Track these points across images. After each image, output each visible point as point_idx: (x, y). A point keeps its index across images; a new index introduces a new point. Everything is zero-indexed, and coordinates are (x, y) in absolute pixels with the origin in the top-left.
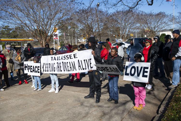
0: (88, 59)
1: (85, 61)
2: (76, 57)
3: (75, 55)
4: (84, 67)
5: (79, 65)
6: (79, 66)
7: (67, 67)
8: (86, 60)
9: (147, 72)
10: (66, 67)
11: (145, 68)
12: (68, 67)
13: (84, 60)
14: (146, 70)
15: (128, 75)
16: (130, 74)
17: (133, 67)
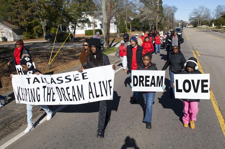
0: (106, 81)
1: (102, 84)
2: (85, 77)
3: (85, 75)
4: (99, 93)
5: (90, 91)
6: (90, 93)
7: (66, 95)
8: (103, 82)
10: (64, 95)
11: (203, 81)
12: (69, 94)
13: (100, 83)
14: (205, 83)
15: (181, 91)
16: (183, 91)
17: (186, 81)
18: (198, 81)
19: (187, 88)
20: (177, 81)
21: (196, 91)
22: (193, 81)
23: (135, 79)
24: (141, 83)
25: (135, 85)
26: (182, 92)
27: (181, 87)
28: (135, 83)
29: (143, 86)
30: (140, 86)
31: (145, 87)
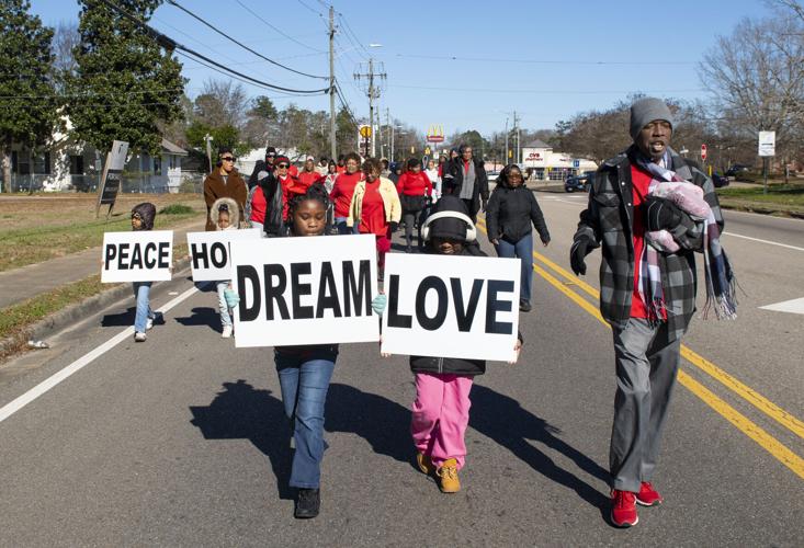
9: (507, 306)
11: (495, 286)
14: (501, 296)
15: (405, 322)
16: (415, 321)
17: (432, 282)
18: (478, 284)
19: (431, 310)
20: (395, 280)
21: (465, 323)
22: (456, 283)
23: (248, 282)
24: (274, 300)
25: (248, 315)
26: (410, 327)
27: (406, 307)
28: (250, 304)
29: (285, 315)
30: (270, 316)
31: (292, 322)
